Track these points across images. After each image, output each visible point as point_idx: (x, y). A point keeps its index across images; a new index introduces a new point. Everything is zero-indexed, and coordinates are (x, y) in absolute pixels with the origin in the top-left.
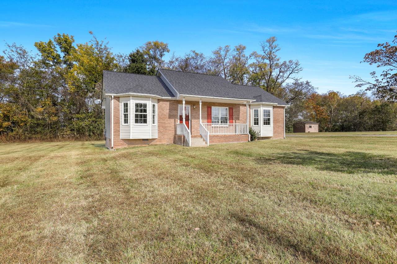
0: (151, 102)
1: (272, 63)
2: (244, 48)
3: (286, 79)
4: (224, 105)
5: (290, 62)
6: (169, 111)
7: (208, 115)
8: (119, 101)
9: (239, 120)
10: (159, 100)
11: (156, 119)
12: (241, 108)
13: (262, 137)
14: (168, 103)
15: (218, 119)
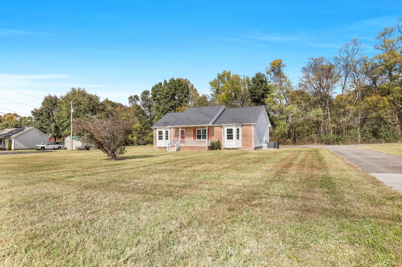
11: (169, 137)
12: (215, 128)
13: (226, 148)
14: (174, 129)
15: (201, 136)
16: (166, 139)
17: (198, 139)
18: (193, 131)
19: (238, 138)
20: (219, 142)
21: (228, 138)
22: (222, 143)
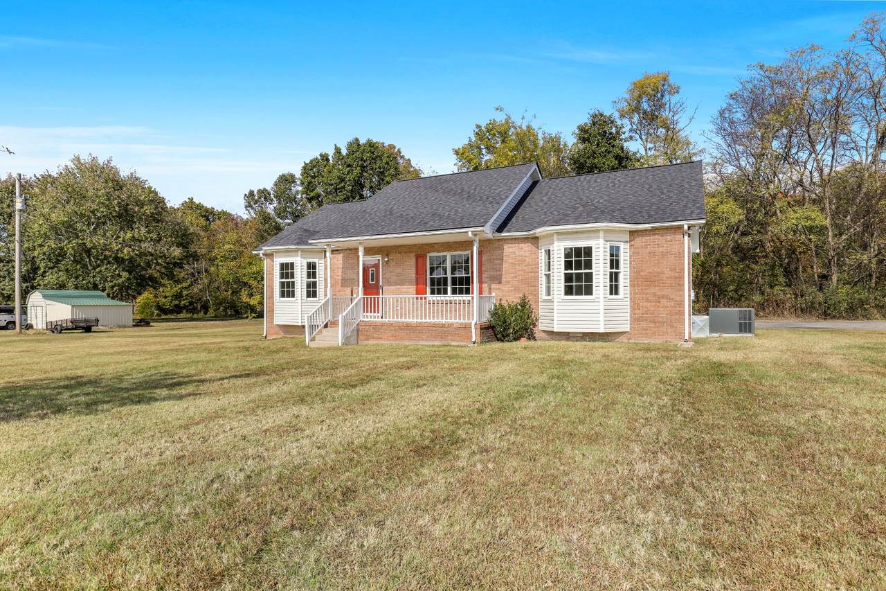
4: (458, 246)
6: (342, 272)
7: (417, 274)
9: (500, 282)
11: (320, 289)
12: (508, 249)
13: (559, 334)
14: (340, 256)
15: (446, 284)
16: (308, 296)
17: (433, 292)
18: (413, 261)
19: (614, 290)
20: (524, 304)
21: (569, 291)
22: (541, 311)
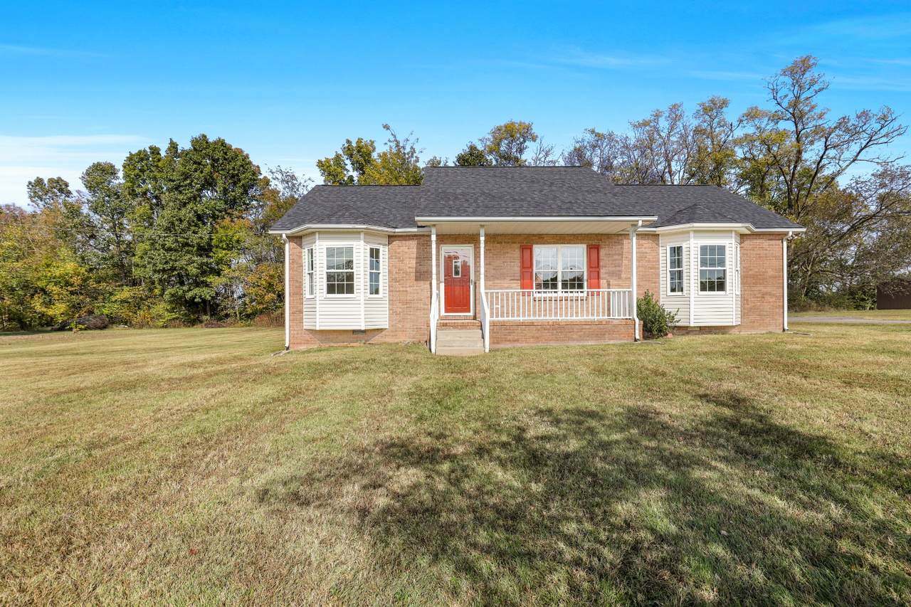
0: (362, 242)
1: (800, 127)
2: (725, 103)
3: (848, 166)
4: (572, 238)
5: (864, 116)
6: (416, 263)
7: (523, 267)
8: (301, 246)
9: (620, 278)
10: (391, 238)
